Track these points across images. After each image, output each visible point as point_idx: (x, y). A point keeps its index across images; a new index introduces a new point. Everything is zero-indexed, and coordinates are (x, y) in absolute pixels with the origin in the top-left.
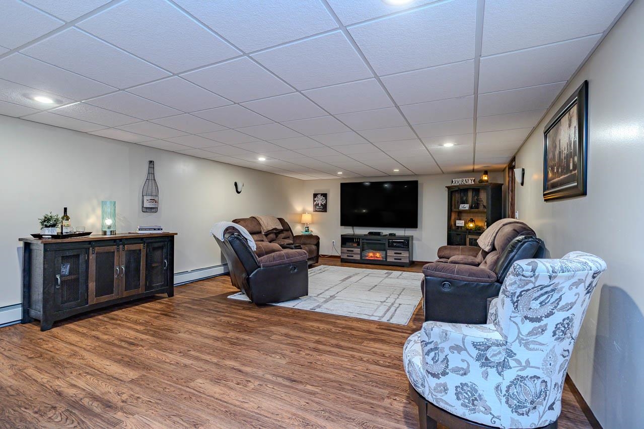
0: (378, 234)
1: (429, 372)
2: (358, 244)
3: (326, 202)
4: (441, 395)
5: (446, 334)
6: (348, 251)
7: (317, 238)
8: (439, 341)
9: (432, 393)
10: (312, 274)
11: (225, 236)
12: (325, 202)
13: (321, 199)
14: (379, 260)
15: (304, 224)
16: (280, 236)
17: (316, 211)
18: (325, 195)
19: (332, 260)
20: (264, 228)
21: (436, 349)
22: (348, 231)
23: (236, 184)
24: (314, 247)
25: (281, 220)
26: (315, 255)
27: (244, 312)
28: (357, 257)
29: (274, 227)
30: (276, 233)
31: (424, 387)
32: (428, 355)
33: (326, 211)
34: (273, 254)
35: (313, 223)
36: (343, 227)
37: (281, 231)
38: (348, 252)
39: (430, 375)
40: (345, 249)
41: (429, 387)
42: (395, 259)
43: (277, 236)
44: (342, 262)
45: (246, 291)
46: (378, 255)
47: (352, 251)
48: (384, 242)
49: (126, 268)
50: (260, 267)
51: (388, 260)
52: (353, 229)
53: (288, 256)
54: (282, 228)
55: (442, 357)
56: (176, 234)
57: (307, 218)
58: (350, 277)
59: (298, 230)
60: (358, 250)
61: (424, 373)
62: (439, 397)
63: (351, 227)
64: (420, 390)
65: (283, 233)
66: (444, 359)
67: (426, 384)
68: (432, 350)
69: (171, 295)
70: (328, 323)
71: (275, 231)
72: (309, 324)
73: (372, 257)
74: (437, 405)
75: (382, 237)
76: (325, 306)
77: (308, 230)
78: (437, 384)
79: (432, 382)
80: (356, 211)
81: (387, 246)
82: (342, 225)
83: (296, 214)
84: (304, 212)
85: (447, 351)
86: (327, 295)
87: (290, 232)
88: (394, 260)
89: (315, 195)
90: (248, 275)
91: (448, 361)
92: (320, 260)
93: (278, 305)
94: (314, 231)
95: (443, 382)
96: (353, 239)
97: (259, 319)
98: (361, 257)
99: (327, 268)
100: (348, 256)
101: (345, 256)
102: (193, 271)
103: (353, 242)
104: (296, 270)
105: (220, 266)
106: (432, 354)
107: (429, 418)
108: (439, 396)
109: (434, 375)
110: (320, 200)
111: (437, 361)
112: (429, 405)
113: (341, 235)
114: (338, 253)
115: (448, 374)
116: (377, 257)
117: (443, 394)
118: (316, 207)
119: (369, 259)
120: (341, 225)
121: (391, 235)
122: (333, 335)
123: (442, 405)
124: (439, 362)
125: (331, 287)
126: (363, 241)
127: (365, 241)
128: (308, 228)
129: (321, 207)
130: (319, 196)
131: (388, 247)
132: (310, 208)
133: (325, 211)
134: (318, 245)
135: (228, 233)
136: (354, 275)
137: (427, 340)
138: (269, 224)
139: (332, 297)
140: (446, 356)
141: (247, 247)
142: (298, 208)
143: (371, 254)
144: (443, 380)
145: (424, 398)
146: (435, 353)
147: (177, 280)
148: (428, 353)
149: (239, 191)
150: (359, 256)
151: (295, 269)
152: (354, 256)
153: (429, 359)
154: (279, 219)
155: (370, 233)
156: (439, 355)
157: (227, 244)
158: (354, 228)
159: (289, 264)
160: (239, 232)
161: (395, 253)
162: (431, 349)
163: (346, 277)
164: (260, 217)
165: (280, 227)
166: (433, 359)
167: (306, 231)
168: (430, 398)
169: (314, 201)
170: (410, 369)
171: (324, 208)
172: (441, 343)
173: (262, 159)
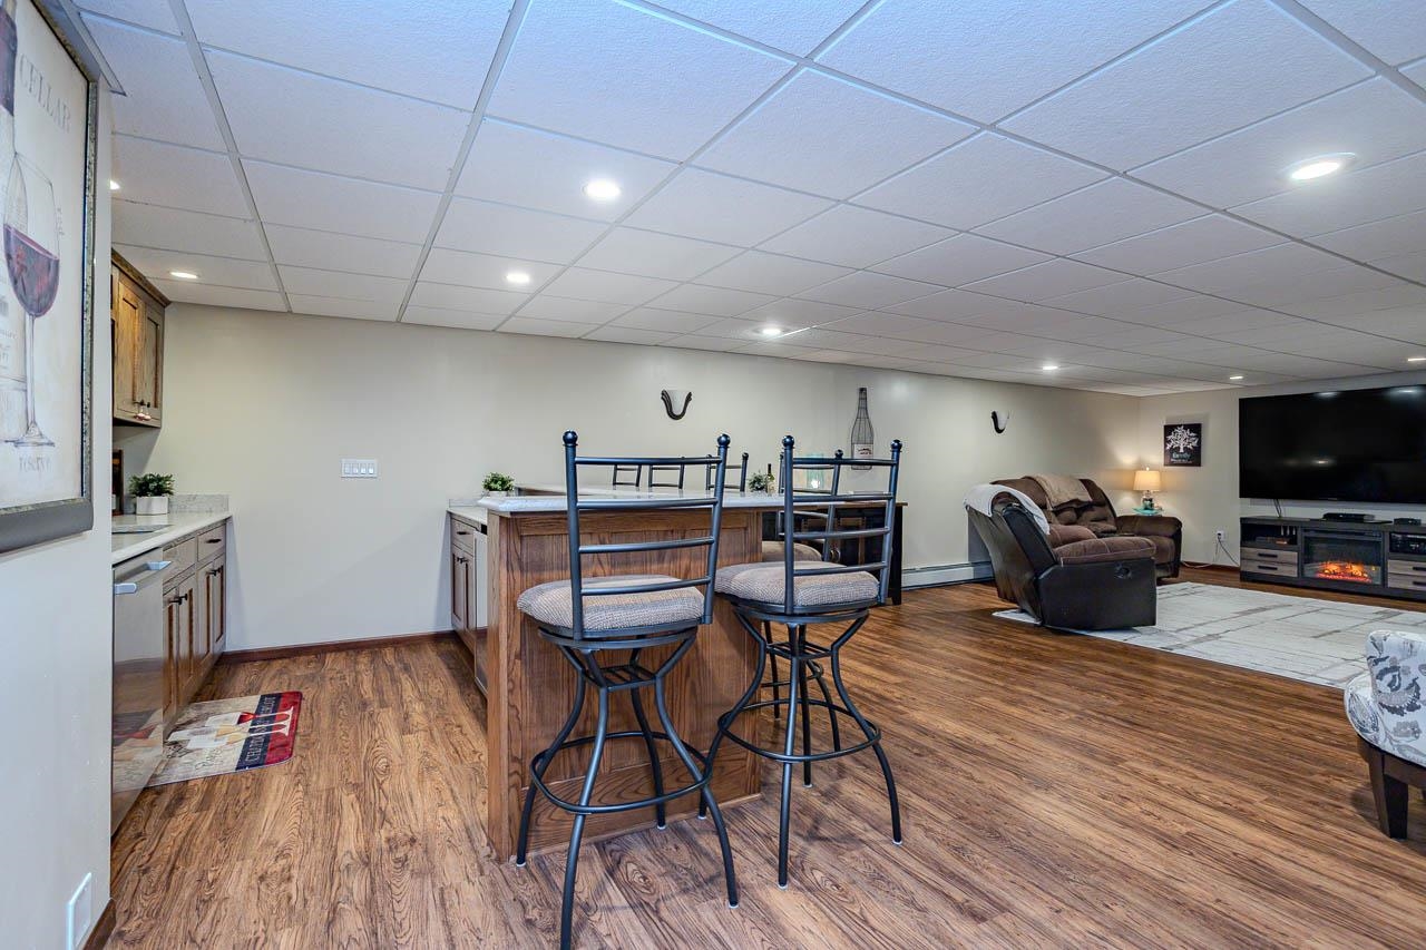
0: (1359, 519)
1: (1384, 706)
2: (1293, 541)
3: (1199, 443)
4: (1407, 739)
5: (1411, 646)
6: (1260, 555)
7: (1176, 523)
8: (1399, 657)
9: (1391, 738)
10: (1164, 595)
11: (996, 508)
12: (1195, 444)
13: (1185, 436)
14: (1365, 584)
15: (1139, 493)
16: (1085, 514)
17: (1172, 464)
18: (1196, 429)
19: (1215, 573)
20: (1053, 499)
21: (1395, 668)
22: (1265, 510)
23: (994, 416)
24: (1167, 542)
25: (1088, 484)
26: (1169, 557)
27: (1029, 637)
28: (1292, 572)
29: (1073, 497)
30: (1077, 510)
31: (1378, 730)
32: (1381, 679)
33: (1199, 465)
34: (1082, 543)
35: (1163, 490)
36: (1248, 500)
37: (1086, 507)
38: (1260, 558)
39: (1385, 711)
40: (1252, 551)
41: (1386, 728)
42: (1416, 583)
43: (1079, 516)
44: (1242, 579)
45: (1030, 602)
46: (1356, 569)
47: (1275, 556)
48: (1377, 539)
49: (841, 551)
50: (1057, 563)
51: (1391, 584)
52: (1277, 505)
53: (1113, 548)
54: (1091, 500)
55: (1406, 681)
56: (906, 504)
57: (1148, 480)
58: (1264, 609)
59: (1125, 505)
60: (1293, 556)
61: (1376, 708)
62: (1403, 743)
63: (1272, 502)
64: (1369, 736)
65: (1093, 510)
66: (1411, 686)
67: (1380, 726)
68: (1386, 671)
69: (897, 601)
70: (1203, 672)
71: (1074, 506)
72: (1159, 667)
73: (1335, 574)
74: (1401, 756)
75: (1367, 527)
76: (1195, 647)
77: (1152, 505)
78: (1399, 724)
79: (1391, 721)
80: (1292, 463)
81: (1387, 547)
82: (1243, 494)
83: (1121, 471)
84: (1140, 466)
85: (1415, 672)
86: (1202, 632)
87: (1107, 507)
88: (1411, 586)
89: (1169, 429)
90: (1037, 575)
91: (1418, 688)
92: (1182, 572)
93: (1093, 634)
94: (1166, 507)
95: (1410, 721)
96: (1278, 528)
97: (1059, 650)
98: (1301, 571)
99: (1202, 589)
100: (1260, 567)
101: (1252, 568)
102: (923, 570)
103: (1279, 536)
104: (1129, 575)
105: (967, 565)
106: (1388, 677)
107: (1387, 778)
108: (1403, 741)
109: (1393, 710)
110: (1182, 440)
111: (1397, 688)
112: (1386, 757)
113: (1242, 519)
114: (1235, 561)
115: (1419, 707)
116: (1352, 575)
117: (1412, 738)
118: (1171, 457)
119: (1326, 579)
120: (1241, 496)
121: (1399, 521)
122: (1216, 689)
123: (1410, 756)
124: (1401, 689)
125: (1211, 622)
126: (1307, 534)
127: (1312, 534)
128: (1151, 500)
129: (1186, 455)
130: (1179, 431)
131: (1391, 550)
132: (1157, 457)
133: (1198, 463)
134: (1177, 537)
135: (1001, 503)
136: (1275, 607)
137: (1376, 654)
138: (1062, 490)
139: (1216, 637)
140: (1414, 680)
141: (1036, 529)
142: (1126, 457)
143: (1333, 567)
144: (1409, 717)
145: (1378, 749)
146: (1394, 676)
147: (908, 580)
148: (1380, 676)
149: (1001, 427)
150: (1296, 570)
151: (1128, 572)
152: (1280, 567)
153: (1383, 685)
154: (1082, 481)
155: (1328, 516)
156: (1400, 679)
157: (998, 523)
158: (1280, 502)
159: (1115, 562)
160: (1018, 502)
161: (1416, 569)
162: (1386, 669)
163: (1253, 607)
164: (1046, 478)
165: (1086, 497)
166: (1389, 685)
167: (1146, 509)
168: (1388, 747)
169: (1167, 441)
170: (1352, 706)
171: (1194, 458)
172: (1403, 659)
173: (1050, 368)
